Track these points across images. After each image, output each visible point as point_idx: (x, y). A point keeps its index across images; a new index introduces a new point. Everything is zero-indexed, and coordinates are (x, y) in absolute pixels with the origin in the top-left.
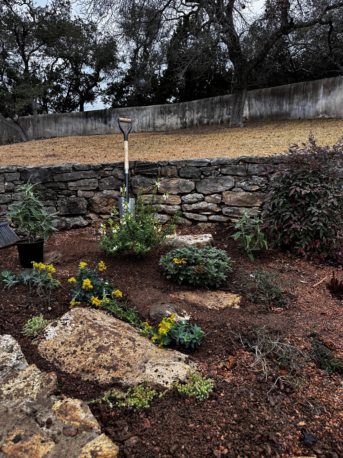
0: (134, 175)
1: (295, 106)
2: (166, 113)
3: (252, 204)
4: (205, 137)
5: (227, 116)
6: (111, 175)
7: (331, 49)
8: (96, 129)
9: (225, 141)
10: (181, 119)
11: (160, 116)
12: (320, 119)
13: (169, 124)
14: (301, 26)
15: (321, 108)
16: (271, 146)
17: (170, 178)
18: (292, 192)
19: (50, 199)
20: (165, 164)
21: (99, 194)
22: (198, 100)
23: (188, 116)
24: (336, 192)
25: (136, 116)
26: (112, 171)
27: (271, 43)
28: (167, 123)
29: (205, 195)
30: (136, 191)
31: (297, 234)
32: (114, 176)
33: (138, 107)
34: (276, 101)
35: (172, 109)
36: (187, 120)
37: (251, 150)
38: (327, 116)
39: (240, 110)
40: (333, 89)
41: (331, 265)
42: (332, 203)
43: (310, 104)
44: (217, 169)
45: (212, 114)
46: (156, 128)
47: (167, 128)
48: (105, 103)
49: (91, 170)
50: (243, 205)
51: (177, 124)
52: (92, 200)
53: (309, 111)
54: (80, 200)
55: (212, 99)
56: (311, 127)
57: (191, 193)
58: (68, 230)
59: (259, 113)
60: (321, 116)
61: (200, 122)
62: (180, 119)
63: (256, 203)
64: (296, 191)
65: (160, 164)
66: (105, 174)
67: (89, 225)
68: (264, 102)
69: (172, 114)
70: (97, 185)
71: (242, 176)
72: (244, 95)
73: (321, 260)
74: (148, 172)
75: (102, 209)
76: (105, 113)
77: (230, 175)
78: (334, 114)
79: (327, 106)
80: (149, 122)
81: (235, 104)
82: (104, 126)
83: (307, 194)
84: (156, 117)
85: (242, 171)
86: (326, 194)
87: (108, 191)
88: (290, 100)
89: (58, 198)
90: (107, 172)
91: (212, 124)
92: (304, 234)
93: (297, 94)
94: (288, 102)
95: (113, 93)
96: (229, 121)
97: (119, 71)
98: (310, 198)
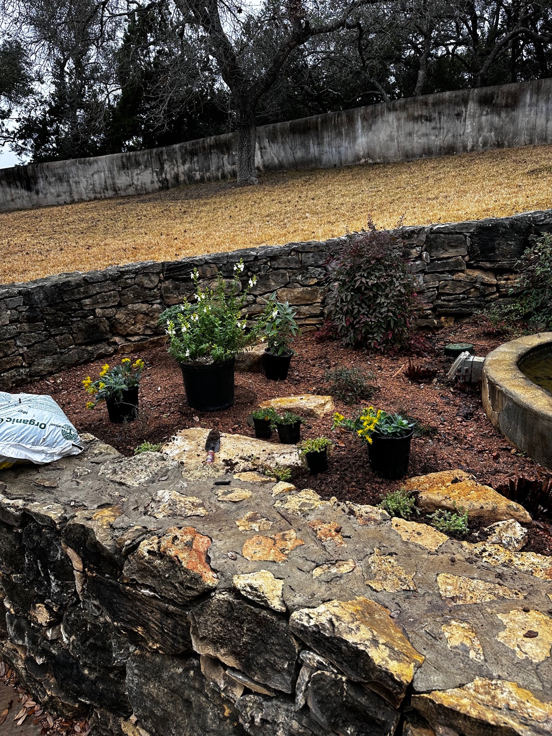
0: (163, 281)
1: (326, 148)
2: (131, 166)
3: (312, 300)
4: (206, 204)
5: (229, 167)
6: (135, 284)
7: (364, 62)
8: (13, 200)
9: (240, 210)
10: (159, 174)
11: (122, 172)
12: (362, 165)
13: (139, 183)
14: (321, 31)
15: (362, 150)
16: (307, 215)
17: (209, 279)
18: (358, 283)
19: (62, 325)
20: (202, 263)
21: (123, 310)
22: (181, 144)
23: (168, 170)
24: (402, 279)
25: (80, 173)
26: (134, 278)
27: (281, 57)
28: (135, 182)
29: (256, 296)
30: (169, 301)
31: (368, 328)
32: (138, 285)
33: (83, 159)
34: (299, 141)
35: (141, 159)
36: (168, 177)
37: (282, 223)
38: (370, 161)
39: (249, 158)
40: (374, 122)
41: (405, 355)
42: (399, 291)
43: (347, 144)
44: (266, 263)
45: (206, 164)
46: (119, 190)
47: (136, 189)
48: (19, 154)
49: (107, 280)
50: (303, 302)
51: (152, 182)
52: (115, 319)
53: (346, 156)
54: (100, 322)
55: (203, 141)
56: (353, 179)
57: (238, 295)
58: (92, 362)
59: (276, 161)
60: (363, 161)
61: (190, 178)
62: (157, 175)
63: (316, 299)
64: (362, 282)
65: (196, 263)
66: (126, 283)
67: (116, 352)
68: (283, 143)
69: (143, 167)
70: (119, 299)
71: (296, 269)
72: (253, 136)
73: (395, 352)
74: (182, 275)
75: (129, 330)
76: (26, 173)
77: (282, 268)
78: (380, 158)
79: (369, 147)
80: (106, 182)
81: (241, 149)
82: (25, 193)
83: (373, 285)
84: (115, 172)
85: (296, 263)
86: (392, 283)
87: (134, 305)
88: (318, 140)
89: (72, 322)
90: (129, 281)
91: (209, 179)
92: (377, 326)
93: (327, 130)
94: (316, 143)
95: (30, 136)
96: (234, 174)
97: (37, 98)
98: (377, 289)
